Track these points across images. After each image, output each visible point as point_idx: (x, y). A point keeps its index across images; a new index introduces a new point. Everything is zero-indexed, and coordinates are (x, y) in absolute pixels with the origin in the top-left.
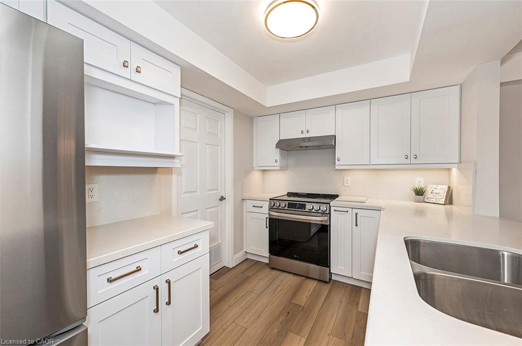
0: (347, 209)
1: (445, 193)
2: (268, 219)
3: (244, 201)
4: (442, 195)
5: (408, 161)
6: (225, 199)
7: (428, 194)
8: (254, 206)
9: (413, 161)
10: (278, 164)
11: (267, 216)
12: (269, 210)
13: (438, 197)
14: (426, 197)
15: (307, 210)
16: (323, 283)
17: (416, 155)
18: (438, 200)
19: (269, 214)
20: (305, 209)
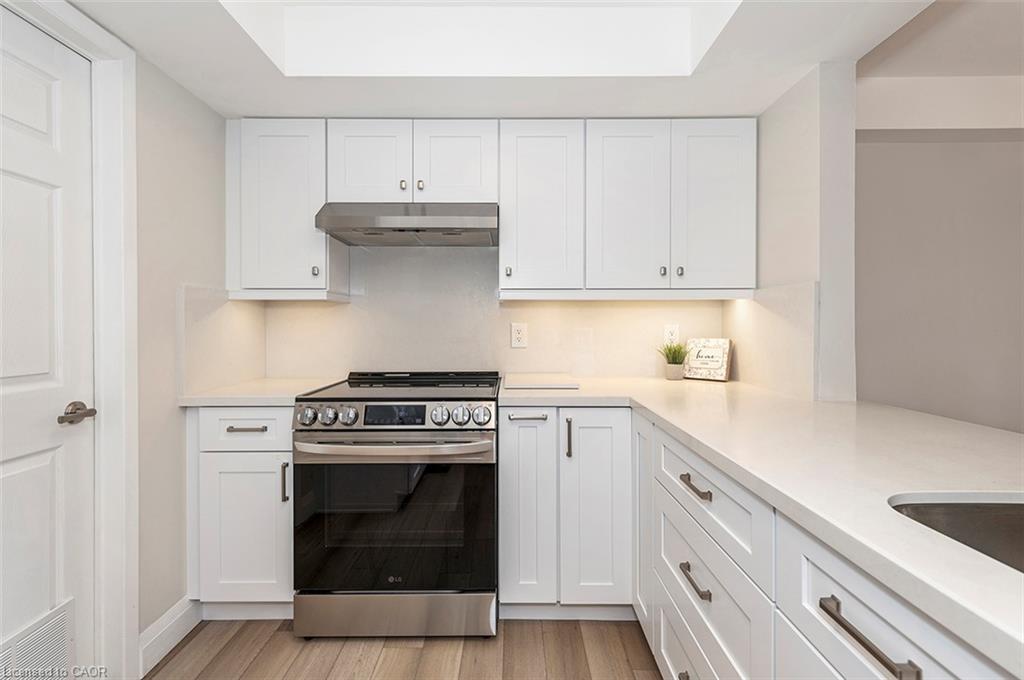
0: (545, 412)
1: (726, 356)
2: (290, 471)
3: (188, 411)
4: (720, 360)
5: (664, 282)
6: (92, 413)
7: (691, 360)
8: (231, 430)
9: (677, 282)
10: (322, 281)
11: (289, 458)
12: (294, 440)
13: (712, 365)
14: (687, 367)
15: (429, 424)
16: (480, 643)
17: (682, 269)
18: (712, 372)
19: (295, 452)
20: (423, 423)
